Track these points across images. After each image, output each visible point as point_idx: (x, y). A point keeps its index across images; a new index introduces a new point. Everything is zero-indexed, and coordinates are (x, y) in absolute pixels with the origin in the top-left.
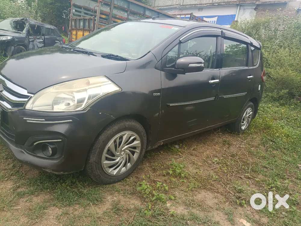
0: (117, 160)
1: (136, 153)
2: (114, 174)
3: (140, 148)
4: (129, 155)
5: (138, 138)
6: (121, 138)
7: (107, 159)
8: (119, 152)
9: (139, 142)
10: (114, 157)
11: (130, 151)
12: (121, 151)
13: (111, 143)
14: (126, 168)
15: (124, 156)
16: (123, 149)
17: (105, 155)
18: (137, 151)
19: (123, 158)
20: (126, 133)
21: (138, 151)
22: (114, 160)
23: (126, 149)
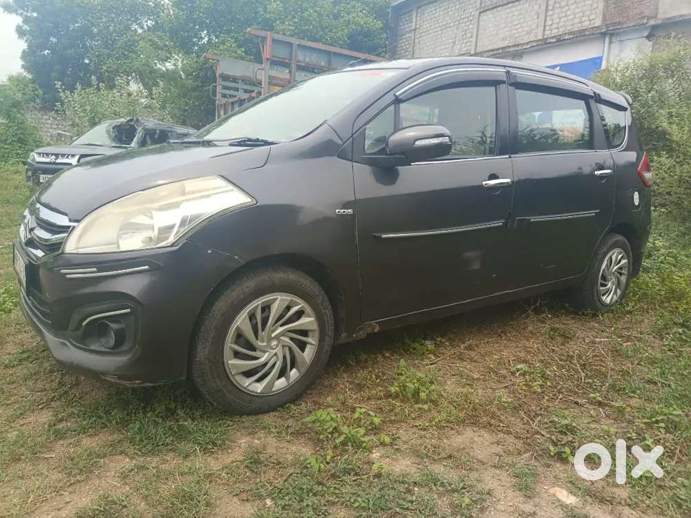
0: (263, 360)
1: (308, 345)
2: (259, 391)
3: (317, 334)
4: (290, 349)
5: (308, 309)
6: (266, 308)
7: (237, 355)
8: (265, 339)
9: (313, 319)
10: (255, 351)
11: (292, 339)
12: (270, 339)
13: (241, 321)
14: (288, 378)
15: (279, 350)
16: (273, 335)
17: (229, 344)
18: (309, 340)
19: (276, 354)
20: (277, 298)
21: (312, 340)
22: (256, 358)
23: (282, 334)
